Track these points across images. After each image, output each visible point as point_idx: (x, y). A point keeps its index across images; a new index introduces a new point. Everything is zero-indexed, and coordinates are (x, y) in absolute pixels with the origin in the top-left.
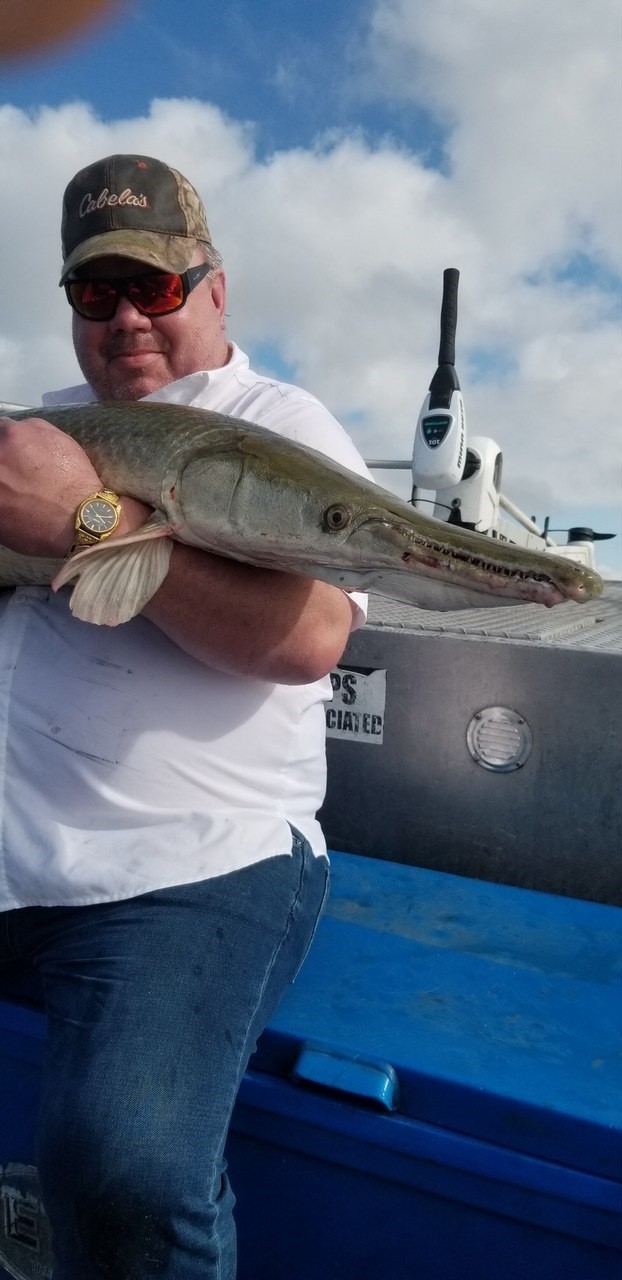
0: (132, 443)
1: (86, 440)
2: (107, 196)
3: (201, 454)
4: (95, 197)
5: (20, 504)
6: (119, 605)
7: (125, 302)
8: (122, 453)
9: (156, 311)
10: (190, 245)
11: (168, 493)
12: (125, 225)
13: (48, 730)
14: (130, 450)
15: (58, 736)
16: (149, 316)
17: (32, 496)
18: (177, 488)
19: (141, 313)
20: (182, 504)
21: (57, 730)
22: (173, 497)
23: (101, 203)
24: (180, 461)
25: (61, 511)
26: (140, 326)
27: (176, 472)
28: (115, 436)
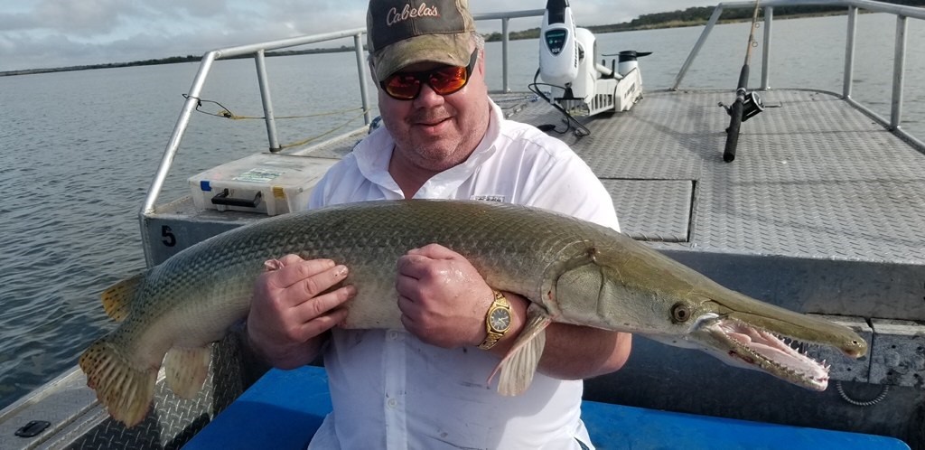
0: (508, 256)
1: (468, 252)
2: (409, 10)
3: (568, 266)
4: (400, 11)
5: (449, 324)
6: (524, 377)
7: (426, 88)
8: (502, 264)
9: (448, 90)
10: (467, 38)
11: (546, 295)
12: (424, 32)
13: (438, 435)
14: (509, 263)
15: (447, 439)
16: (443, 95)
17: (456, 317)
18: (553, 292)
19: (437, 93)
20: (558, 304)
21: (445, 434)
22: (550, 298)
23: (404, 16)
24: (553, 273)
25: (475, 321)
26: (438, 103)
27: (551, 281)
28: (492, 250)
